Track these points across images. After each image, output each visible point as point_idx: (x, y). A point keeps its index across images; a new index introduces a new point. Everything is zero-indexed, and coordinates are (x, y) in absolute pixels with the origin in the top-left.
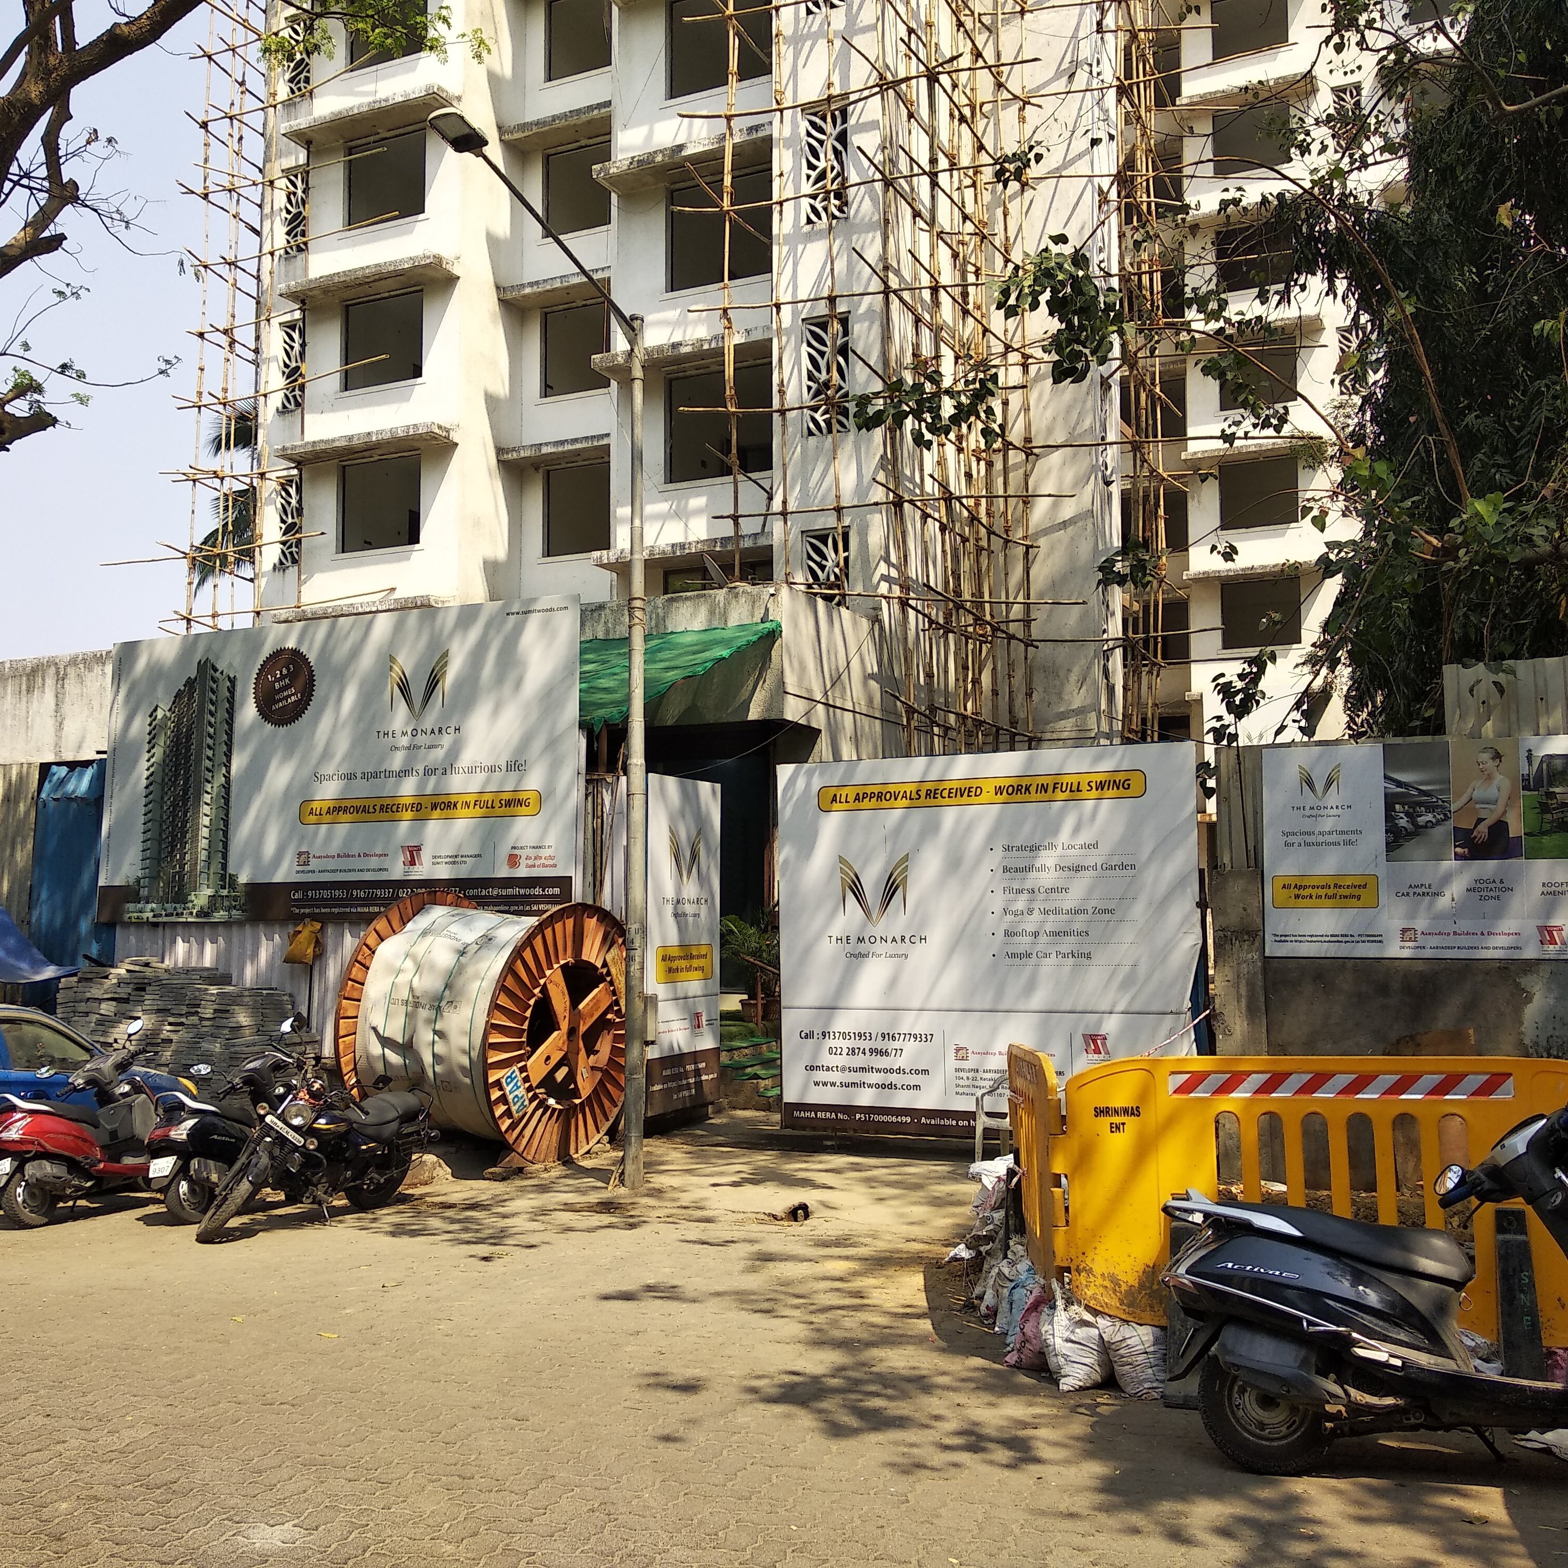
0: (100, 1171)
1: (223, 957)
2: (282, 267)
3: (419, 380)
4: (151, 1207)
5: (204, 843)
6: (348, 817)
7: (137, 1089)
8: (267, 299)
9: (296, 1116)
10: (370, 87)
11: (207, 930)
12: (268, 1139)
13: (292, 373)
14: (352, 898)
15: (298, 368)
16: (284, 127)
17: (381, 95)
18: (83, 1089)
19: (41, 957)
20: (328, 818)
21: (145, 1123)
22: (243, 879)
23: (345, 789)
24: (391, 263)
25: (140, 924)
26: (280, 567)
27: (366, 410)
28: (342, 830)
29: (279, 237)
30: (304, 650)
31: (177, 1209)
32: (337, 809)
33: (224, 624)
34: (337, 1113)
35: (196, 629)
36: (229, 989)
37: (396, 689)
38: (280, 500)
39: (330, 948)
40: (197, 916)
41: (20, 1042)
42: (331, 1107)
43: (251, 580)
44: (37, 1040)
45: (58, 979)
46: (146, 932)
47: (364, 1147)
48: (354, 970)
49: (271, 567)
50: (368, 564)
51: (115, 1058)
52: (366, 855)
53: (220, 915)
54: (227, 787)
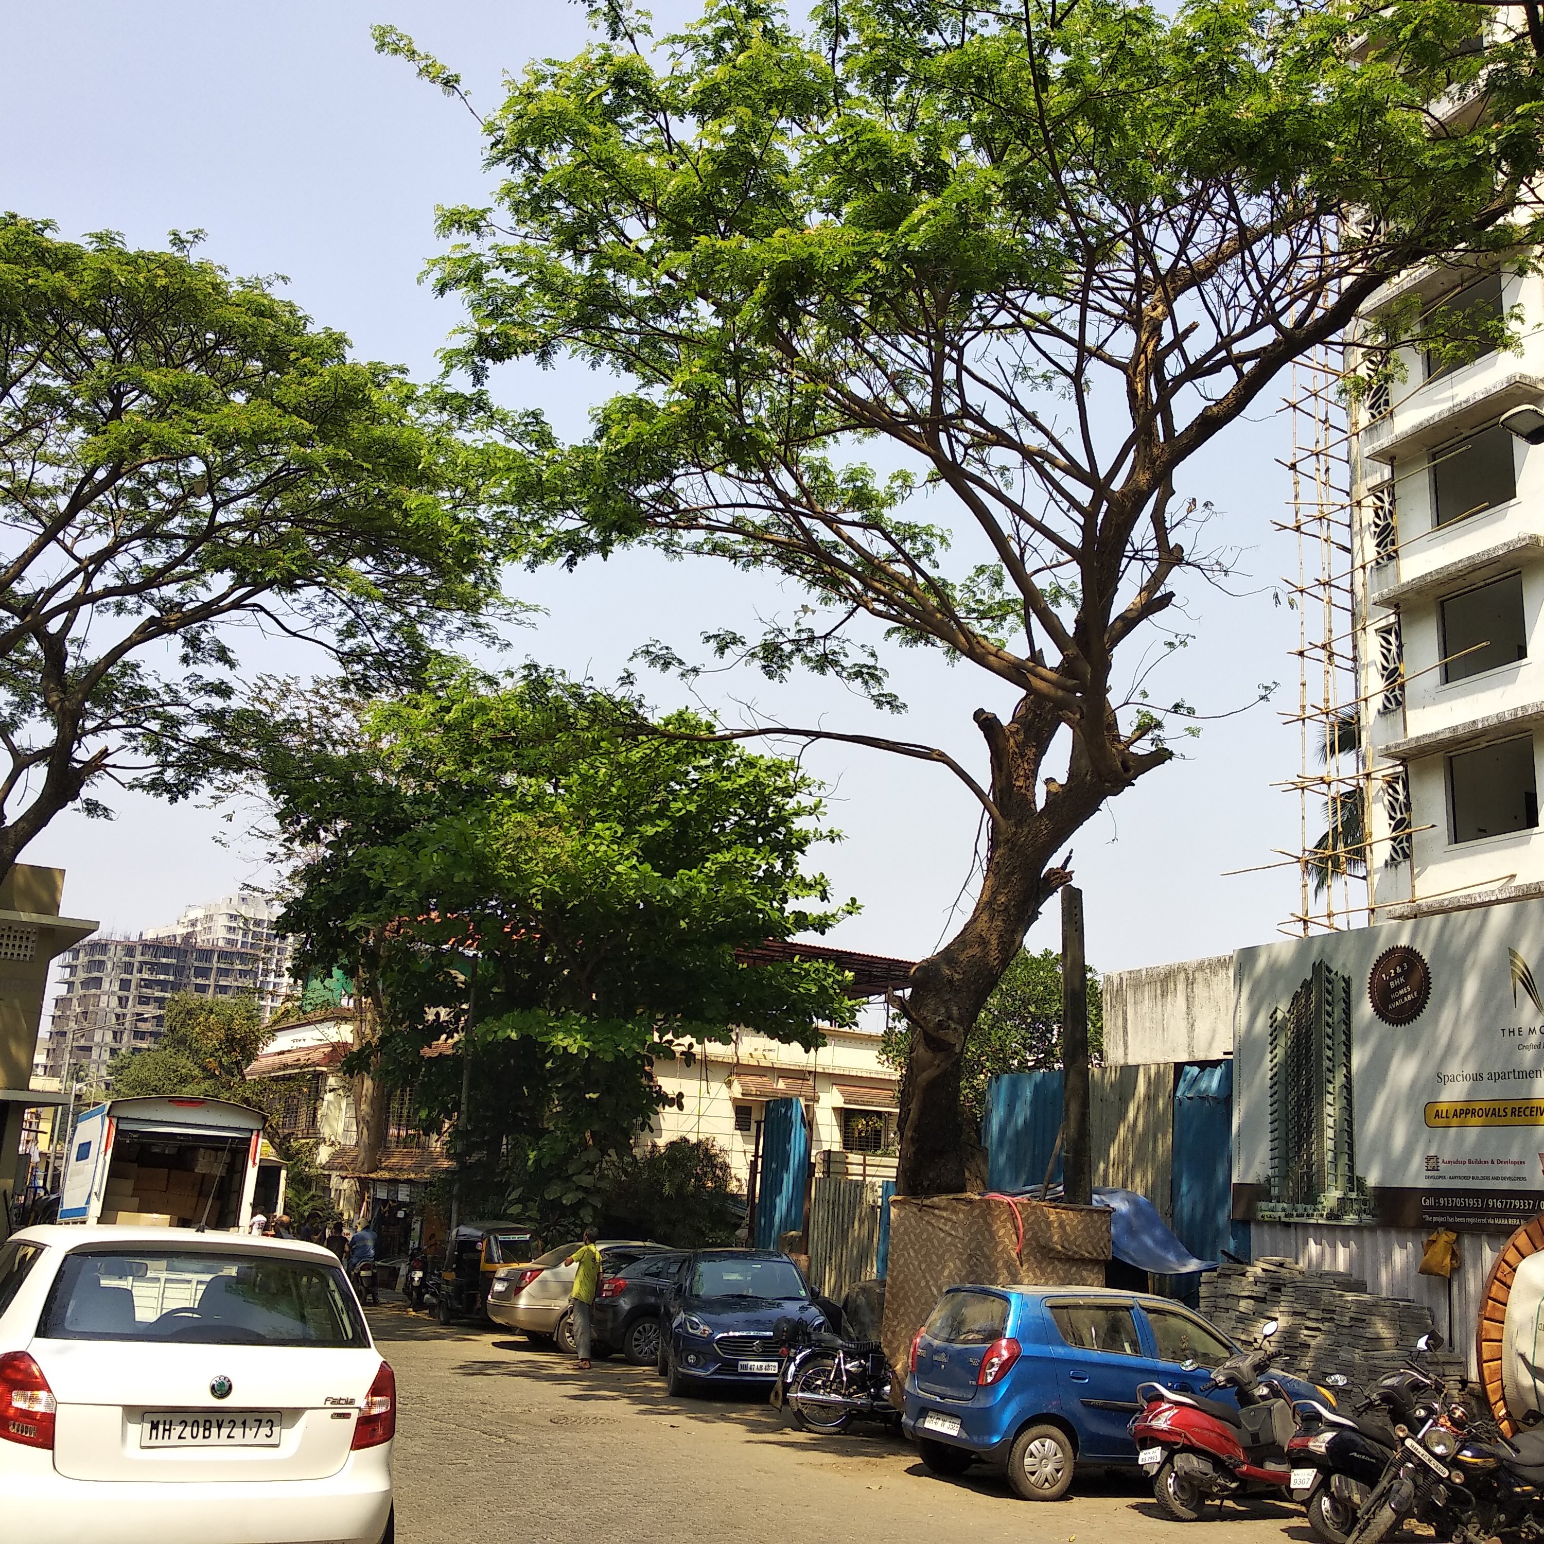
0: (1243, 1473)
1: (1355, 1261)
2: (1375, 578)
3: (1524, 661)
4: (1295, 1519)
5: (1329, 1144)
6: (1475, 1120)
7: (1275, 1393)
8: (1361, 610)
9: (1438, 1444)
10: (1448, 393)
11: (1338, 1233)
12: (1410, 1465)
13: (1391, 675)
14: (1487, 1208)
15: (1396, 669)
16: (1367, 451)
17: (1461, 398)
18: (1224, 1387)
19: (1184, 1249)
20: (1455, 1121)
21: (1284, 1429)
22: (1372, 1179)
23: (1472, 1090)
24: (1484, 553)
25: (1273, 1223)
26: (1392, 863)
27: (1470, 698)
28: (1472, 1134)
29: (1369, 549)
30: (1417, 948)
31: (1321, 1527)
32: (1463, 1112)
33: (1340, 923)
34: (1485, 1446)
35: (1314, 931)
36: (1365, 1297)
37: (1520, 985)
38: (1387, 797)
39: (1468, 1262)
40: (1328, 1218)
41: (1167, 1332)
42: (1476, 1439)
43: (1364, 878)
44: (1181, 1333)
45: (1199, 1273)
46: (1279, 1231)
47: (1518, 1489)
48: (1494, 1288)
49: (1383, 863)
50: (1481, 853)
51: (1253, 1358)
52: (1499, 1162)
53: (1350, 1219)
54: (1348, 1086)
